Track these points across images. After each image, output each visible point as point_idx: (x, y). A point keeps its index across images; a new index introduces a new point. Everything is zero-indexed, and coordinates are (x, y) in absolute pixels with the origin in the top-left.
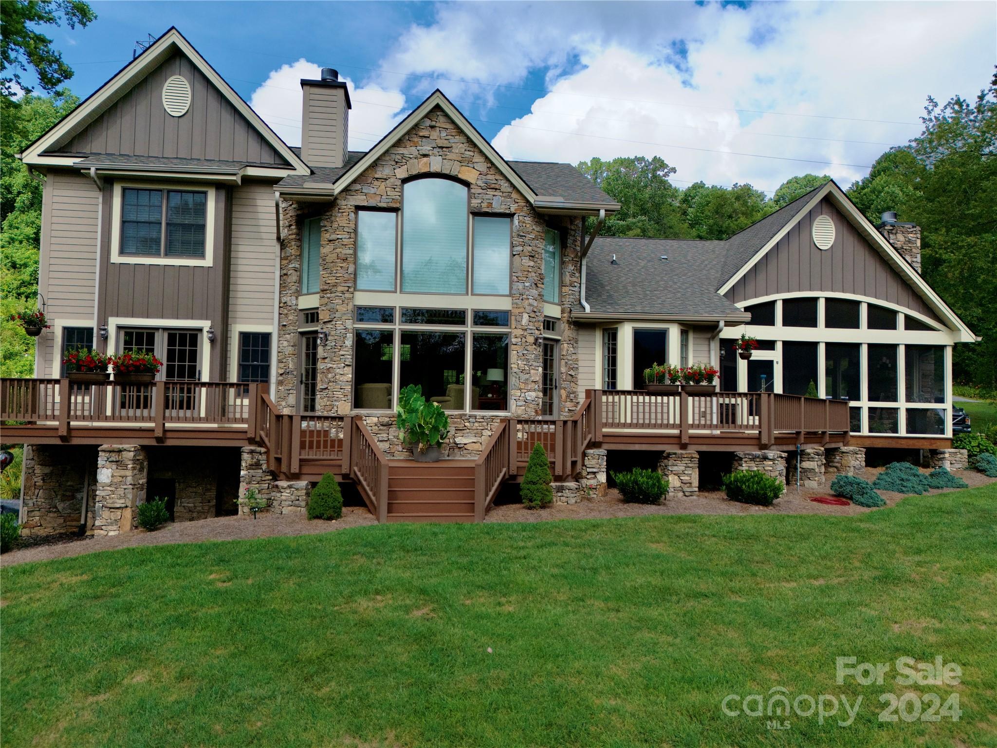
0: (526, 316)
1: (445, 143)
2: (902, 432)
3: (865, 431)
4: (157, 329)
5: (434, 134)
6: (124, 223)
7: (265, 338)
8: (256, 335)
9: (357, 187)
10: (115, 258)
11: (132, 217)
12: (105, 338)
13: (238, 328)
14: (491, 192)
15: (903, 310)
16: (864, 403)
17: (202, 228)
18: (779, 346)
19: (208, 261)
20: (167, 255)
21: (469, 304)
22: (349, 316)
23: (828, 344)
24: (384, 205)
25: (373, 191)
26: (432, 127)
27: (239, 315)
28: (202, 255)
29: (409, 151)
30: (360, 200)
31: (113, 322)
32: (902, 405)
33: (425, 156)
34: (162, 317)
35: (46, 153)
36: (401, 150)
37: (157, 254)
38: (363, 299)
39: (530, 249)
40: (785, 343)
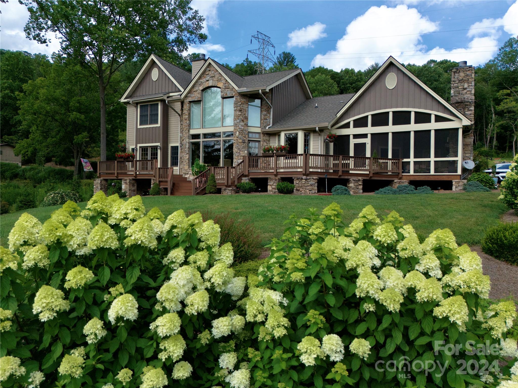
0: (238, 133)
1: (213, 75)
2: (432, 172)
3: (412, 172)
4: (148, 147)
5: (210, 73)
6: (140, 116)
7: (177, 147)
8: (175, 147)
9: (189, 95)
10: (139, 127)
11: (143, 114)
12: (137, 150)
13: (171, 144)
14: (227, 90)
15: (433, 113)
16: (412, 159)
17: (157, 114)
18: (369, 136)
19: (159, 125)
20: (150, 124)
21: (221, 130)
22: (187, 138)
23: (393, 133)
24: (196, 100)
25: (193, 95)
26: (210, 70)
27: (171, 141)
28: (157, 123)
29: (203, 80)
30: (190, 99)
31: (139, 145)
32: (432, 159)
33: (207, 81)
34: (149, 143)
35: (125, 99)
36: (201, 80)
37: (147, 124)
38: (193, 132)
39: (239, 108)
40: (372, 134)
